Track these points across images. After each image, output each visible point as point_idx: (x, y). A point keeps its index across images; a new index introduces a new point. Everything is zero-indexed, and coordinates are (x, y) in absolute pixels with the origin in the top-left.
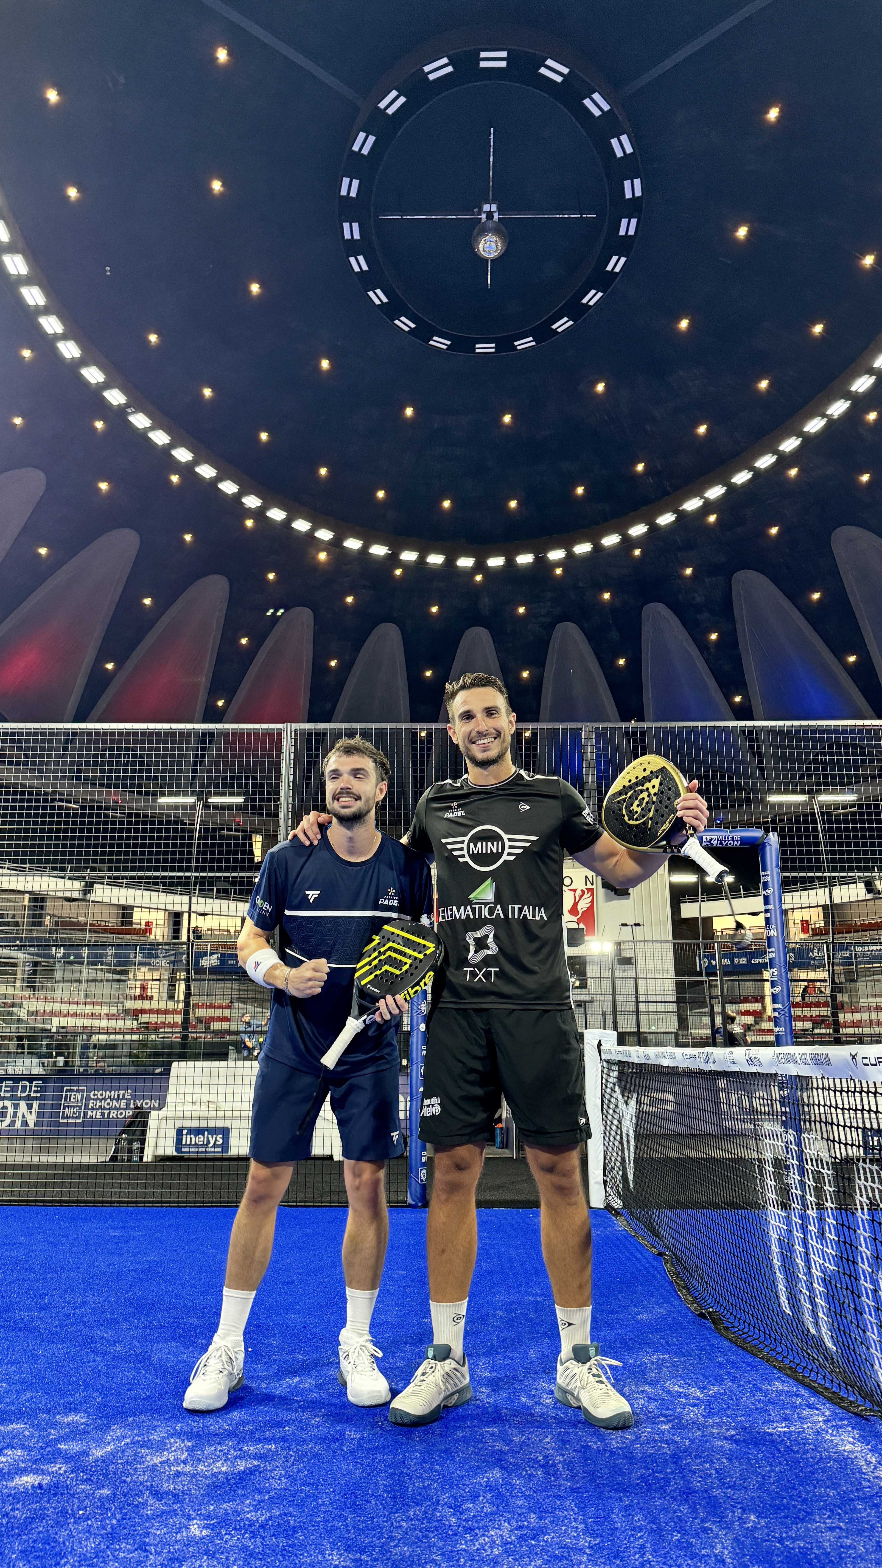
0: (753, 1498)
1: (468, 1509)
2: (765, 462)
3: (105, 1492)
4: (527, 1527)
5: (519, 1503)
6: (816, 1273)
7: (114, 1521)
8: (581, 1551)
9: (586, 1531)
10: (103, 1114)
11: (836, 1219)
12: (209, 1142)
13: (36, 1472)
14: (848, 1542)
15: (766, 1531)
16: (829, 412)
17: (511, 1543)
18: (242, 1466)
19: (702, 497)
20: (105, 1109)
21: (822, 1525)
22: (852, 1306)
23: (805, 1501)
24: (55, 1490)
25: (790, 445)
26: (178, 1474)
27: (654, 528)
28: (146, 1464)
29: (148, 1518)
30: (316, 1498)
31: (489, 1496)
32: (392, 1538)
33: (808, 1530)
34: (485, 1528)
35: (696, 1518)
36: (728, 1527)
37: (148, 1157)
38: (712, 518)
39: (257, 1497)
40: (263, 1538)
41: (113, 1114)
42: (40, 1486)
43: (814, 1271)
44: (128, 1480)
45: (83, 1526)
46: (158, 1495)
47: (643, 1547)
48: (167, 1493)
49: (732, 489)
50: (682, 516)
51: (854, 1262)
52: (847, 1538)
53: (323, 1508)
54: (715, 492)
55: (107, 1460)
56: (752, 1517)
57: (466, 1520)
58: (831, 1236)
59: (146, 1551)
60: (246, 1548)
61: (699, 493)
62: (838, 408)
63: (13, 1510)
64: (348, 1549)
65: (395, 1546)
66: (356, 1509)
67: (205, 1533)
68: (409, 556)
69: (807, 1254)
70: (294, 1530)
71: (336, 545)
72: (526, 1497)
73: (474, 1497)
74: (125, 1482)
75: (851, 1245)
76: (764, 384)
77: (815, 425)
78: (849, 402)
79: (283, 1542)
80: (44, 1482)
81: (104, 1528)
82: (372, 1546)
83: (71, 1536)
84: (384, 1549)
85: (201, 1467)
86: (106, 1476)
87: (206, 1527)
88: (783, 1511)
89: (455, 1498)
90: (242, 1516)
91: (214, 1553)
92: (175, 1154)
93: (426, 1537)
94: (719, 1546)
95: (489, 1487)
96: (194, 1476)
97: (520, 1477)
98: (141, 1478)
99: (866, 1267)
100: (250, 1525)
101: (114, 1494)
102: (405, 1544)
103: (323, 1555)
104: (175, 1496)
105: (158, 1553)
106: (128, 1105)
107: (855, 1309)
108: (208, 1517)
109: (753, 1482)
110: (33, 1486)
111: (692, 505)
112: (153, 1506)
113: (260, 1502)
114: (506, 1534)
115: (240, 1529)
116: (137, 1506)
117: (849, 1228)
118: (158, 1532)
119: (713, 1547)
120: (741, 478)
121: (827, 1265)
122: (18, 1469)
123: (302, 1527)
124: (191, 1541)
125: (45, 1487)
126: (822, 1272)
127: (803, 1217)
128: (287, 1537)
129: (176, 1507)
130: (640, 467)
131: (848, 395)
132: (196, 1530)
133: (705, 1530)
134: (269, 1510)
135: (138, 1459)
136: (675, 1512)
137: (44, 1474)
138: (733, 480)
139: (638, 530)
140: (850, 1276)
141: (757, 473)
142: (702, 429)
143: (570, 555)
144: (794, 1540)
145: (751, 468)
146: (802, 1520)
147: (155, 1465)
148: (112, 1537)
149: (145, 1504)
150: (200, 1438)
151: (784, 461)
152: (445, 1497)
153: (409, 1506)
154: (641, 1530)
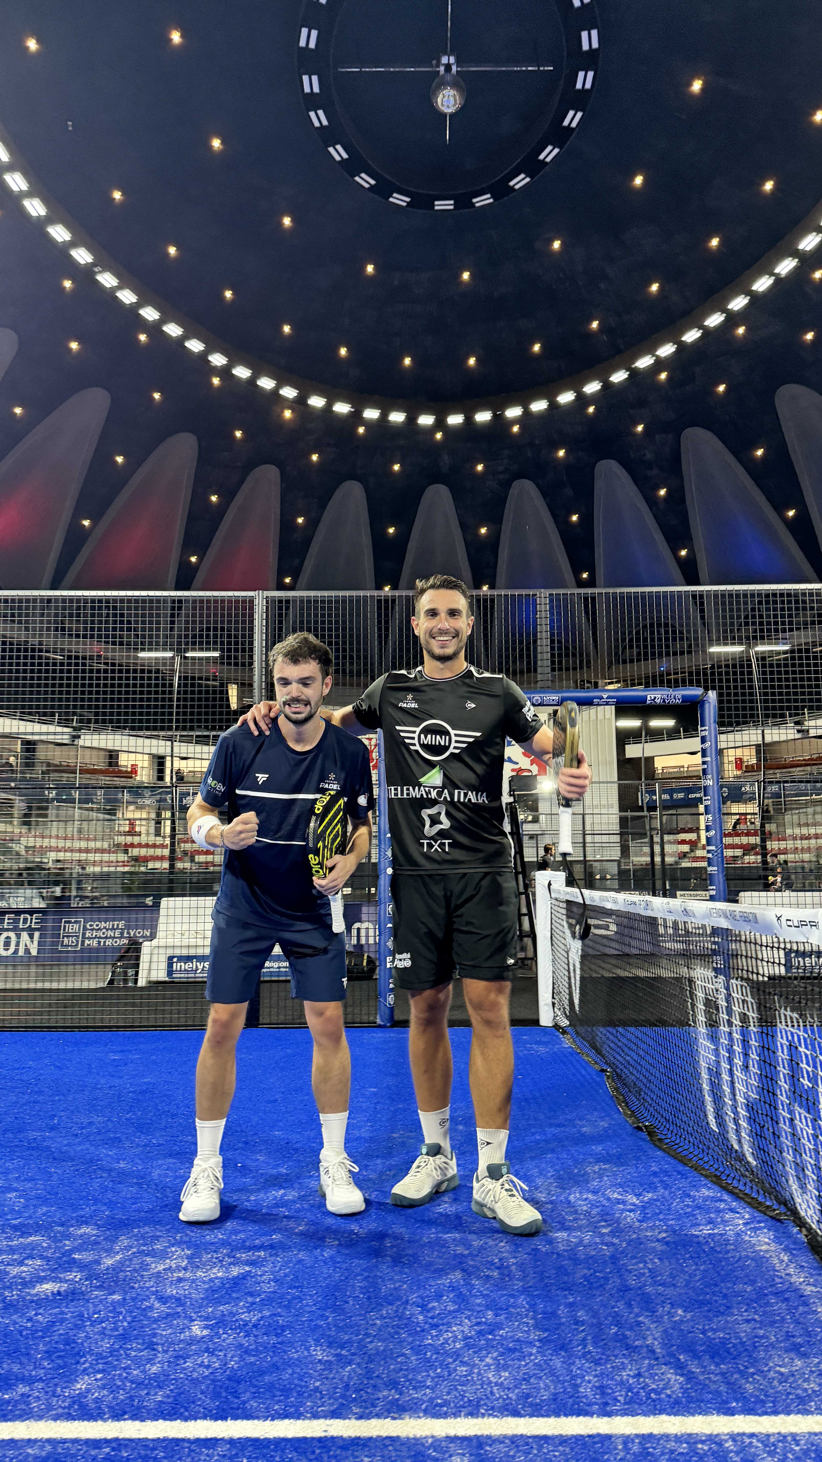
0: (680, 1294)
1: (433, 1308)
2: (714, 320)
3: (116, 1297)
4: (485, 1323)
5: (478, 1301)
6: (740, 1099)
7: (125, 1324)
8: (531, 1344)
9: (536, 1327)
10: (99, 942)
11: (759, 1055)
12: (197, 969)
13: (55, 1280)
14: (761, 1332)
15: (691, 1323)
16: (777, 271)
17: (471, 1338)
18: (235, 1271)
19: (653, 355)
20: (100, 938)
21: (740, 1318)
22: (771, 1130)
23: (725, 1296)
24: (72, 1295)
25: (738, 303)
26: (180, 1280)
27: (607, 386)
28: (152, 1271)
29: (156, 1321)
30: (301, 1300)
31: (451, 1296)
32: (367, 1335)
33: (727, 1322)
34: (449, 1325)
35: (631, 1313)
36: (659, 1321)
37: (142, 982)
38: (663, 376)
39: (250, 1299)
40: (255, 1336)
41: (109, 942)
42: (59, 1293)
43: (738, 1097)
44: (136, 1286)
45: (98, 1328)
46: (163, 1299)
47: (584, 1339)
48: (171, 1297)
49: (682, 347)
50: (634, 374)
51: (774, 1094)
52: (760, 1328)
53: (308, 1309)
54: (666, 350)
55: (117, 1269)
56: (680, 1312)
57: (432, 1318)
58: (754, 1069)
59: (154, 1349)
60: (241, 1346)
61: (651, 350)
62: (786, 266)
63: (36, 1315)
64: (330, 1345)
65: (371, 1342)
66: (335, 1308)
67: (205, 1332)
68: (371, 414)
69: (732, 1083)
70: (283, 1328)
71: (301, 402)
72: (484, 1296)
73: (439, 1296)
74: (133, 1288)
75: (772, 1079)
76: (715, 242)
77: (762, 284)
78: (796, 260)
79: (273, 1340)
80: (62, 1289)
81: (116, 1329)
82: (349, 1342)
83: (87, 1337)
84: (361, 1345)
85: (199, 1273)
86: (116, 1282)
87: (206, 1327)
88: (706, 1305)
89: (422, 1298)
90: (237, 1317)
91: (214, 1350)
92: (167, 979)
93: (397, 1333)
94: (650, 1338)
95: (453, 1288)
96: (193, 1281)
97: (479, 1278)
98: (147, 1285)
99: (784, 1099)
100: (245, 1325)
101: (124, 1299)
102: (379, 1340)
103: (308, 1350)
104: (178, 1300)
105: (166, 1352)
106: (122, 933)
107: (774, 1133)
108: (207, 1318)
109: (681, 1281)
110: (53, 1293)
111: (644, 362)
112: (159, 1308)
113: (253, 1304)
114: (466, 1329)
115: (235, 1329)
116: (144, 1309)
117: (770, 1065)
118: (164, 1333)
119: (645, 1338)
120: (691, 336)
121: (750, 1093)
122: (39, 1277)
123: (289, 1326)
124: (194, 1340)
125: (63, 1293)
126: (745, 1098)
127: (730, 1051)
128: (277, 1335)
129: (179, 1309)
130: (595, 325)
131: (795, 253)
132: (197, 1330)
133: (639, 1324)
134: (260, 1311)
135: (145, 1267)
136: (613, 1307)
137: (61, 1282)
138: (683, 339)
139: (592, 388)
140: (770, 1105)
141: (707, 333)
142: (655, 287)
143: (527, 412)
144: (715, 1331)
145: (701, 327)
146: (723, 1314)
147: (159, 1272)
148: (124, 1337)
149: (151, 1308)
150: (198, 1248)
151: (732, 319)
152: (413, 1297)
153: (382, 1305)
154: (583, 1325)
